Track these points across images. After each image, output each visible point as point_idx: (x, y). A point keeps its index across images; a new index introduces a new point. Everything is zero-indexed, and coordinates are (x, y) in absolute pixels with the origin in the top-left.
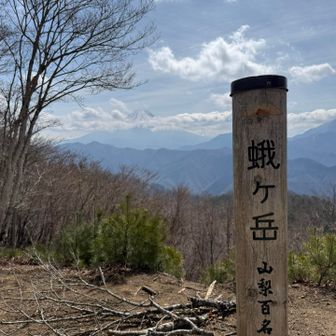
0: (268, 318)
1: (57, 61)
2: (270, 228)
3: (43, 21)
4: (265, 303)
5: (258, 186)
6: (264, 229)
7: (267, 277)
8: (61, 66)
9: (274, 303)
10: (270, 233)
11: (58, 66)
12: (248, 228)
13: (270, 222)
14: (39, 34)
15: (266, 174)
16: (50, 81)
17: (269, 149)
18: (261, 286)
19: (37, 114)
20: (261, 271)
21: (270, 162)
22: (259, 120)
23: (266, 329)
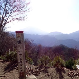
0: (21, 66)
1: (10, 14)
2: (21, 53)
3: (7, 4)
5: (19, 47)
6: (20, 53)
7: (21, 60)
9: (22, 64)
10: (21, 54)
12: (18, 53)
13: (21, 52)
14: (5, 7)
15: (20, 45)
16: (8, 18)
17: (20, 41)
19: (4, 26)
21: (21, 43)
22: (19, 37)
23: (21, 68)
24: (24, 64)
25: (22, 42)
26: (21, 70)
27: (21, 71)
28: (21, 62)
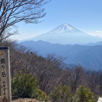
0: (5, 92)
4: (4, 89)
5: (2, 67)
6: (4, 75)
7: (4, 84)
8: (13, 11)
9: (6, 89)
11: (12, 11)
12: (1, 75)
13: (5, 73)
15: (3, 65)
18: (3, 86)
20: (3, 83)
21: (4, 62)
22: (2, 55)
23: (5, 94)
24: (8, 89)
25: (5, 60)
26: (5, 96)
27: (5, 98)
28: (4, 86)
